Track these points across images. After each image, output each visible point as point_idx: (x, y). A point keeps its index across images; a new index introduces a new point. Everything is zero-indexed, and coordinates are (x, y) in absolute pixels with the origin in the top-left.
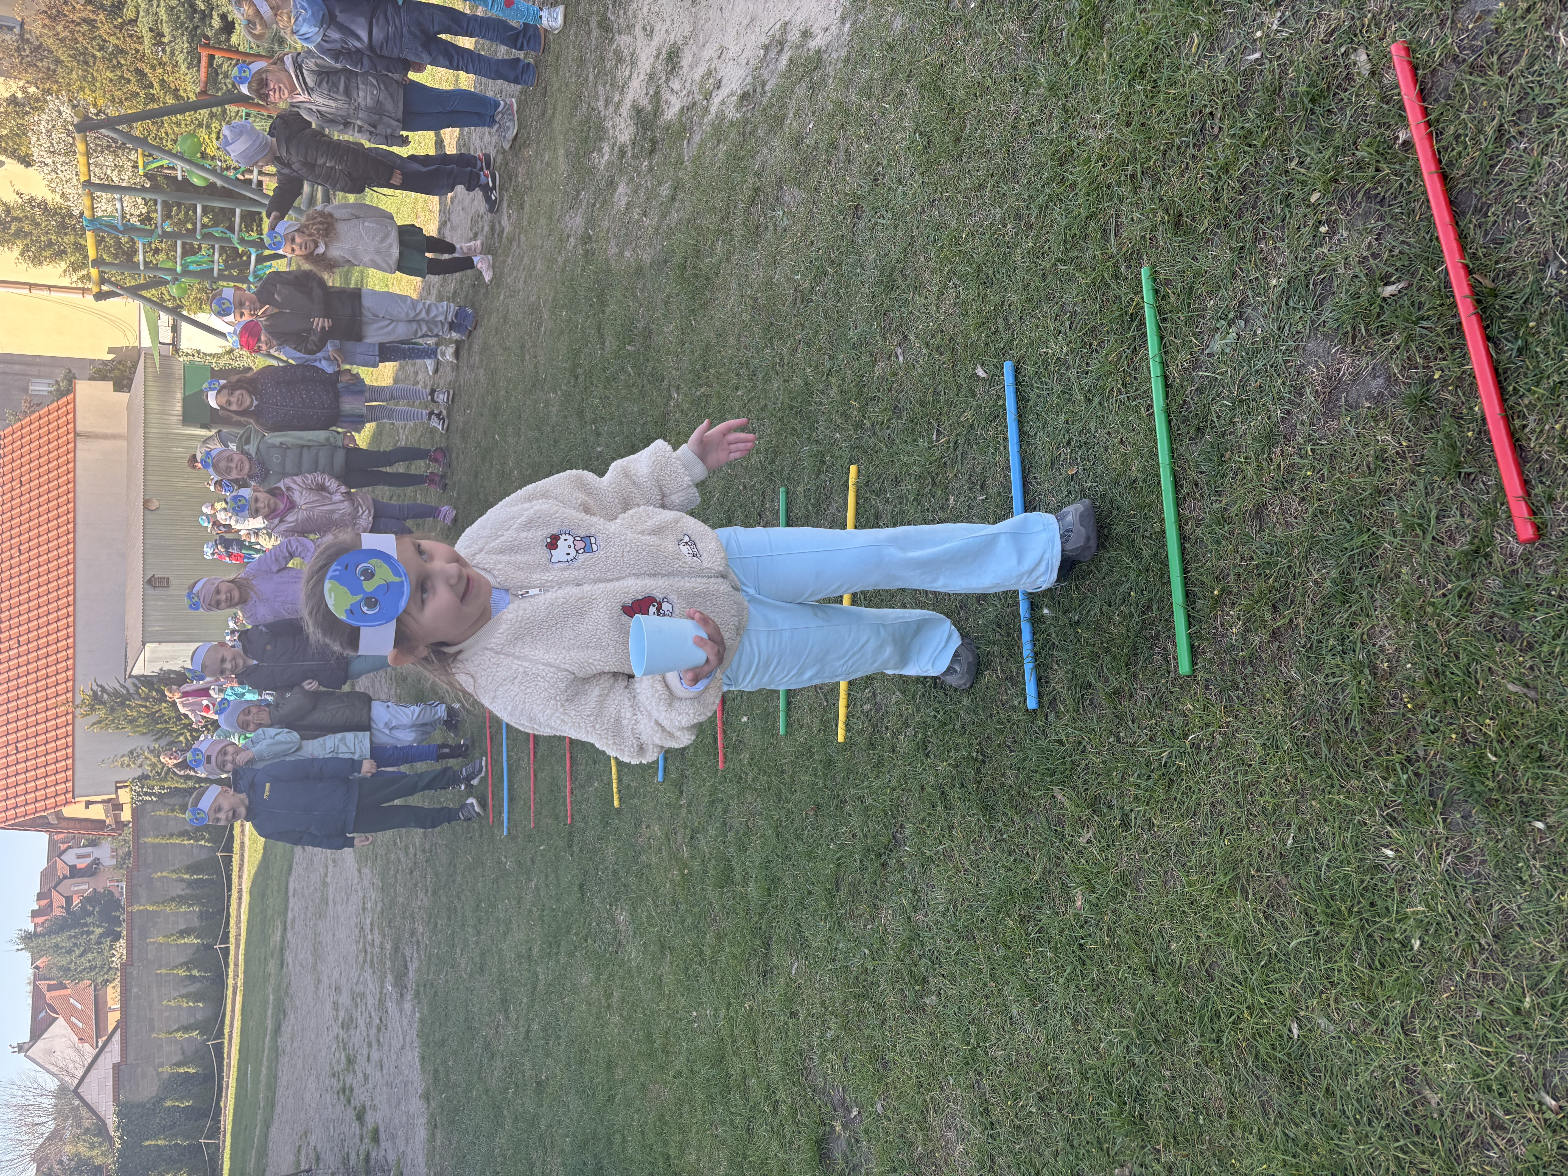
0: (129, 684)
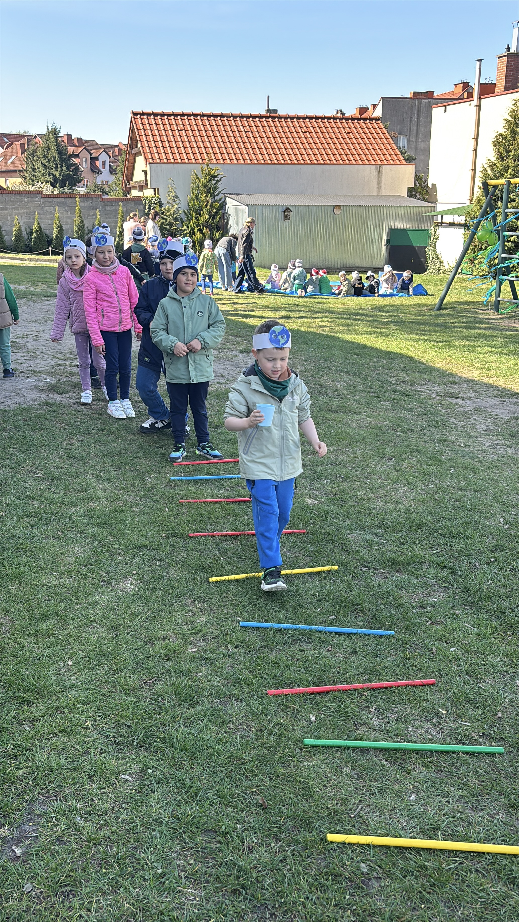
0: (221, 196)
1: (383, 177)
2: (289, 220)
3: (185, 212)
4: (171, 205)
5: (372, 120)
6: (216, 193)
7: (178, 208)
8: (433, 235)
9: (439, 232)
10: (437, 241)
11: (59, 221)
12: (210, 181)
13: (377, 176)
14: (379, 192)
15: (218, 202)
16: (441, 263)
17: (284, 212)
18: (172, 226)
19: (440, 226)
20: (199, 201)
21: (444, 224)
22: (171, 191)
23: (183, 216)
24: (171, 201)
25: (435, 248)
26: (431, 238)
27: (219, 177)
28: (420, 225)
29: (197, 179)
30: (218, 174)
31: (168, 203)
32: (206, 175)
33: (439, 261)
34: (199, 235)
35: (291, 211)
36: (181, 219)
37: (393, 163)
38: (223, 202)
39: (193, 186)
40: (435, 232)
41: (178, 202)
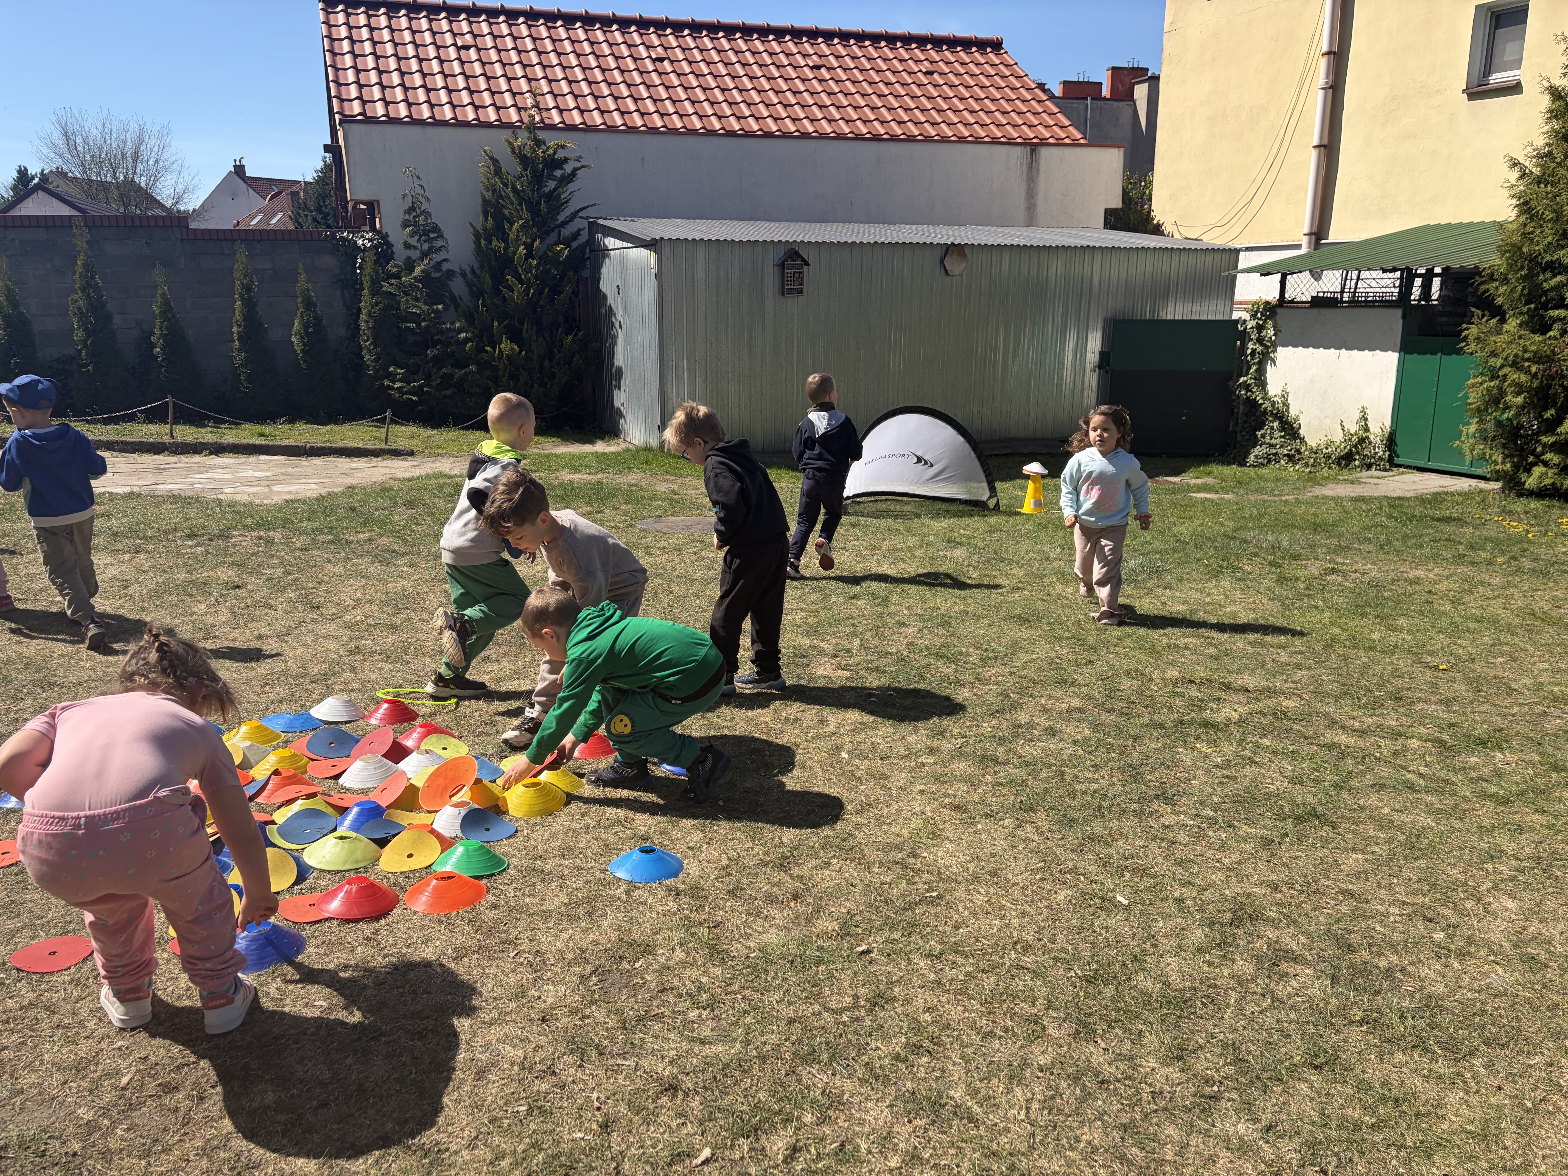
0: (579, 223)
1: (1042, 178)
2: (801, 292)
3: (464, 275)
4: (415, 254)
5: (982, 45)
6: (561, 218)
7: (439, 264)
8: (1254, 337)
9: (1275, 327)
10: (1266, 357)
11: (14, 305)
12: (538, 179)
13: (1024, 176)
14: (1031, 221)
15: (567, 243)
16: (1291, 430)
17: (782, 266)
18: (416, 318)
19: (1279, 310)
20: (506, 241)
21: (1292, 301)
22: (411, 209)
23: (458, 287)
24: (413, 241)
25: (1261, 381)
26: (1244, 347)
27: (568, 168)
28: (1196, 308)
29: (498, 172)
30: (566, 160)
31: (407, 246)
32: (524, 160)
33: (1281, 422)
34: (506, 346)
35: (807, 264)
36: (452, 296)
37: (1059, 143)
38: (584, 246)
39: (488, 195)
40: (1260, 328)
41: (439, 243)
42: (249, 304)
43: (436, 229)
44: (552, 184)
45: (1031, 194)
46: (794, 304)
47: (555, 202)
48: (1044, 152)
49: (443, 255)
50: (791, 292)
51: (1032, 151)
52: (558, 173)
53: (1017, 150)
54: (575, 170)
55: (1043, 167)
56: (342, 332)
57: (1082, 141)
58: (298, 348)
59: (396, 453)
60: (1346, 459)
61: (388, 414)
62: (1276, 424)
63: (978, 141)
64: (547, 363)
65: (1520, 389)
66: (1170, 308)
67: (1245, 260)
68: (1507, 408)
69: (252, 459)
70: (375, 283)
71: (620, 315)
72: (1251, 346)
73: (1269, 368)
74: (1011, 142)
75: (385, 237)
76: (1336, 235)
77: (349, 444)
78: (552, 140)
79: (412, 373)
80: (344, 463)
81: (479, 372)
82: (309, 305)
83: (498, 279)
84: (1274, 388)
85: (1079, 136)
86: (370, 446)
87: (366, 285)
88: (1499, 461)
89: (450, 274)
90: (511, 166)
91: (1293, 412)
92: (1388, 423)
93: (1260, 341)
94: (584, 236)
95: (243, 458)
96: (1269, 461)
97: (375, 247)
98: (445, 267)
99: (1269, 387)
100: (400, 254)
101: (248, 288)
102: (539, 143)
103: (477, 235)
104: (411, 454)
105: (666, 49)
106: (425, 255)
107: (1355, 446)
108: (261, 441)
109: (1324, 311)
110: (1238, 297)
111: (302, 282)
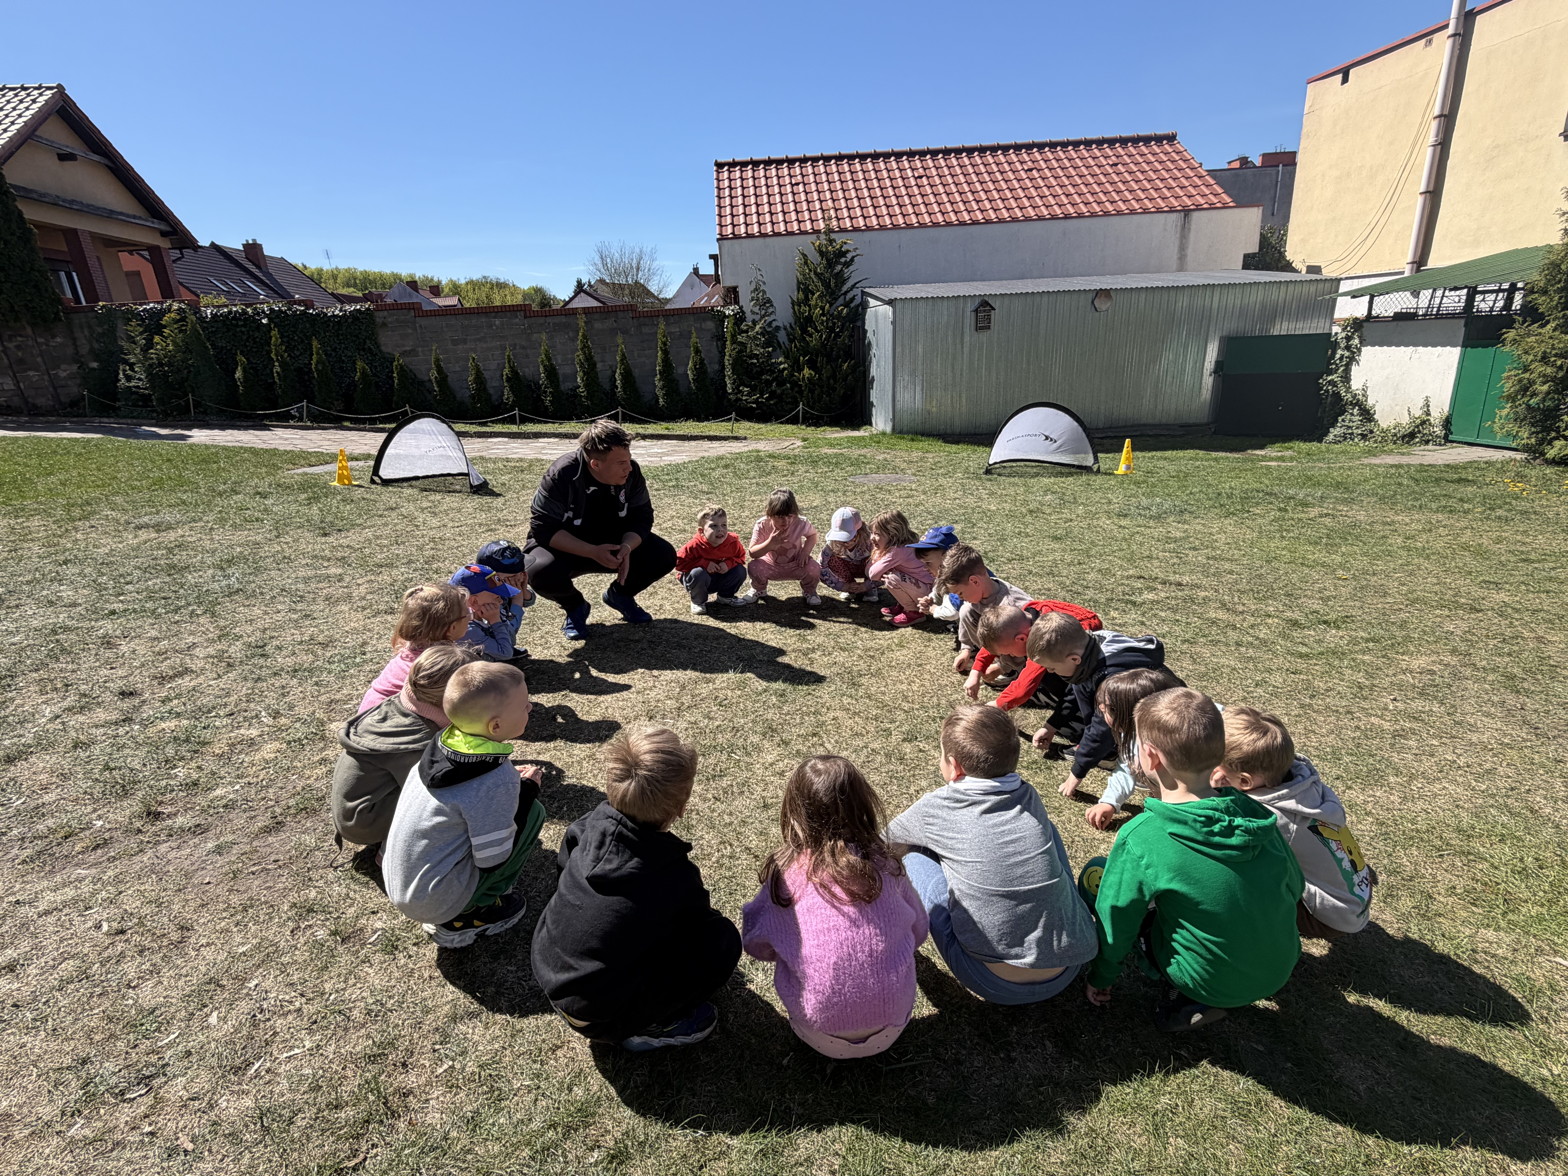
0: (855, 292)
1: (1192, 236)
2: (989, 328)
3: (785, 329)
4: (757, 318)
5: (1159, 139)
6: (845, 288)
7: (771, 323)
8: (1342, 345)
9: (1359, 337)
10: (1352, 360)
11: (549, 359)
12: (830, 265)
13: (1178, 235)
14: (1181, 268)
15: (847, 305)
16: (1367, 415)
17: (976, 311)
18: (756, 356)
19: (1365, 324)
20: (809, 306)
21: (1378, 317)
22: (756, 289)
23: (782, 336)
24: (756, 309)
25: (1346, 378)
26: (1334, 353)
27: (849, 256)
28: (1300, 325)
29: (806, 263)
30: (848, 251)
31: (753, 312)
32: (822, 253)
33: (1360, 409)
34: (807, 372)
35: (994, 309)
36: (778, 342)
37: (1212, 207)
38: (858, 306)
39: (801, 277)
40: (1348, 338)
41: (771, 310)
42: (665, 352)
43: (769, 301)
44: (839, 268)
45: (1182, 248)
46: (984, 336)
47: (841, 279)
48: (1195, 215)
49: (772, 317)
50: (982, 328)
51: (1185, 216)
52: (843, 260)
53: (1174, 216)
54: (853, 257)
55: (1193, 227)
56: (717, 367)
57: (1231, 204)
58: (691, 377)
59: (736, 438)
60: (1409, 437)
61: (733, 415)
62: (1356, 411)
63: (1146, 211)
64: (832, 381)
65: (1546, 379)
66: (1278, 327)
67: (1344, 287)
68: (1534, 394)
69: (660, 442)
70: (733, 336)
71: (874, 351)
72: (1340, 352)
73: (1354, 368)
74: (1172, 210)
75: (741, 308)
76: (1435, 261)
77: (712, 433)
78: (839, 239)
79: (753, 390)
80: (707, 444)
81: (792, 388)
82: (697, 351)
83: (804, 331)
84: (1356, 384)
85: (1228, 200)
86: (723, 435)
87: (729, 338)
88: (1525, 435)
89: (778, 328)
90: (814, 257)
91: (1370, 402)
92: (1446, 409)
93: (1348, 348)
94: (858, 300)
95: (655, 442)
96: (1346, 438)
97: (735, 315)
98: (774, 324)
99: (1352, 383)
100: (749, 317)
101: (665, 344)
102: (831, 241)
103: (793, 303)
104: (745, 438)
105: (925, 169)
106: (763, 317)
107: (1417, 427)
108: (666, 432)
109: (1401, 323)
110: (1337, 315)
111: (694, 339)
